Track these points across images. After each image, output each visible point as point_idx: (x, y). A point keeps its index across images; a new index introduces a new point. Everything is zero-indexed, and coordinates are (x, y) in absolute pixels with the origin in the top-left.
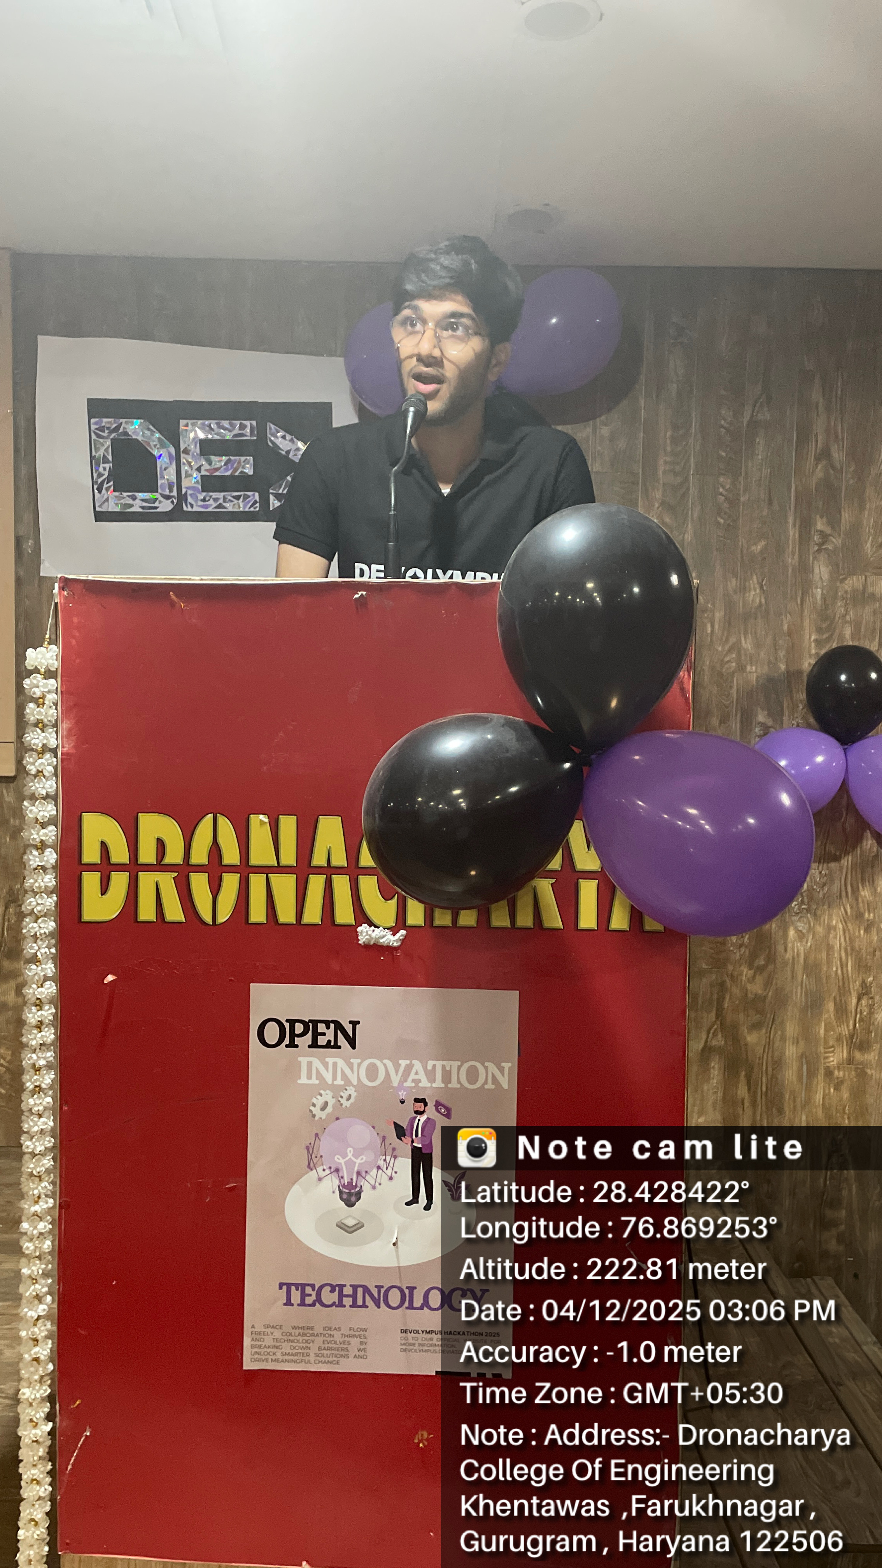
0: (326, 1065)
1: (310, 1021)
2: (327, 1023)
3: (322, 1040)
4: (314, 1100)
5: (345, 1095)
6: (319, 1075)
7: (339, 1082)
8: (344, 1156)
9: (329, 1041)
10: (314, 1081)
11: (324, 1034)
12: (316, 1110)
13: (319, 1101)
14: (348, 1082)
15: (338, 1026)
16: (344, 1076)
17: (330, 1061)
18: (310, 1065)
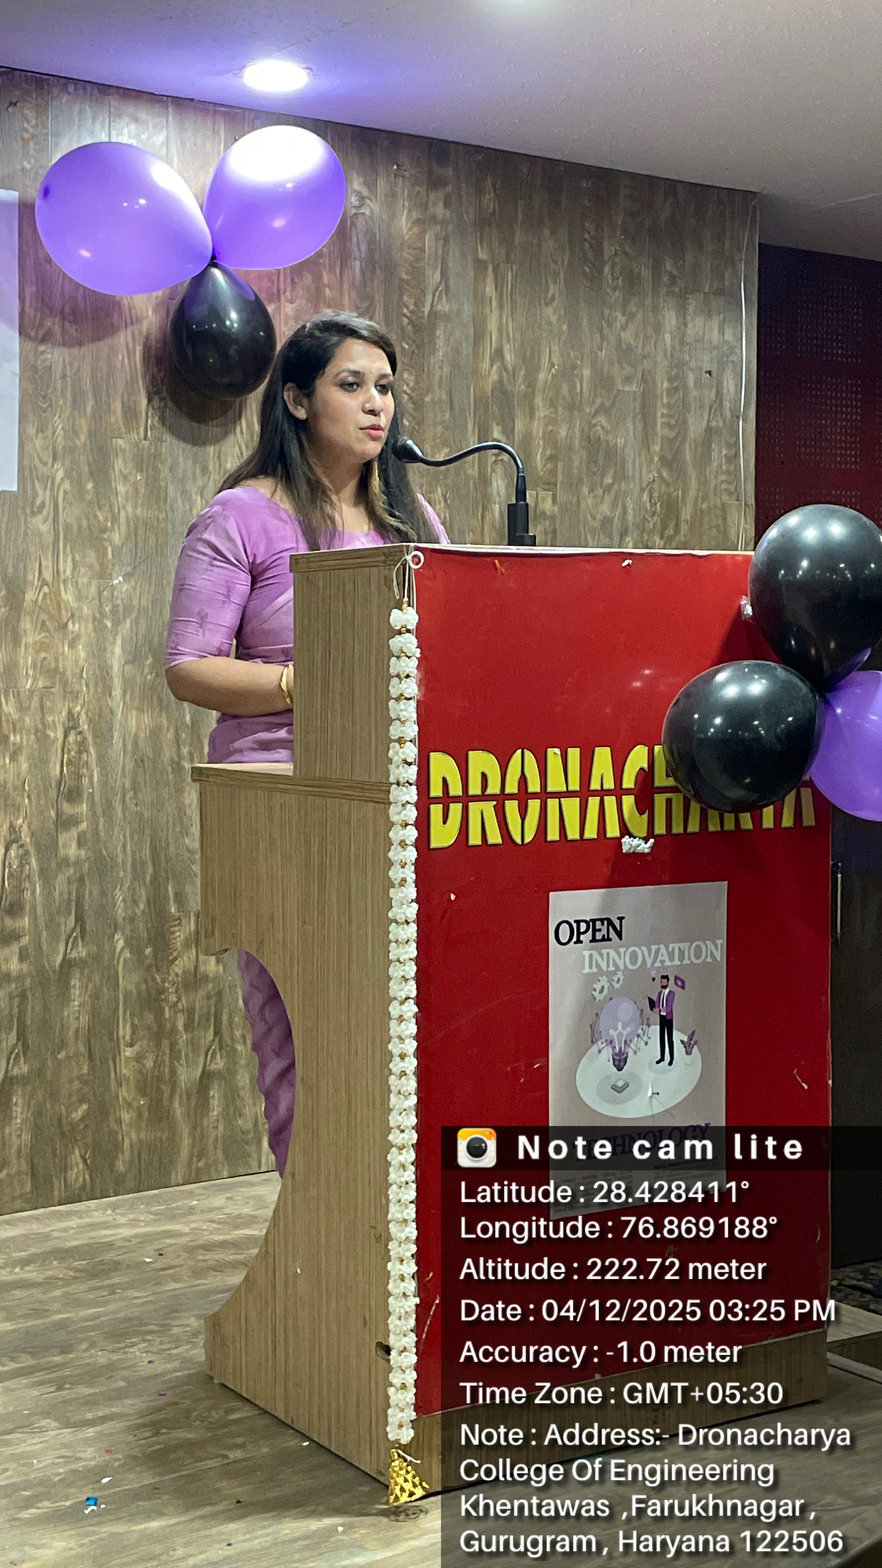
0: (601, 955)
1: (591, 920)
2: (602, 920)
3: (599, 936)
4: (595, 986)
5: (615, 978)
6: (598, 965)
7: (612, 968)
8: (616, 1029)
9: (604, 936)
10: (595, 970)
11: (600, 930)
12: (596, 994)
13: (598, 987)
14: (617, 968)
15: (610, 922)
16: (615, 963)
17: (604, 952)
18: (591, 956)
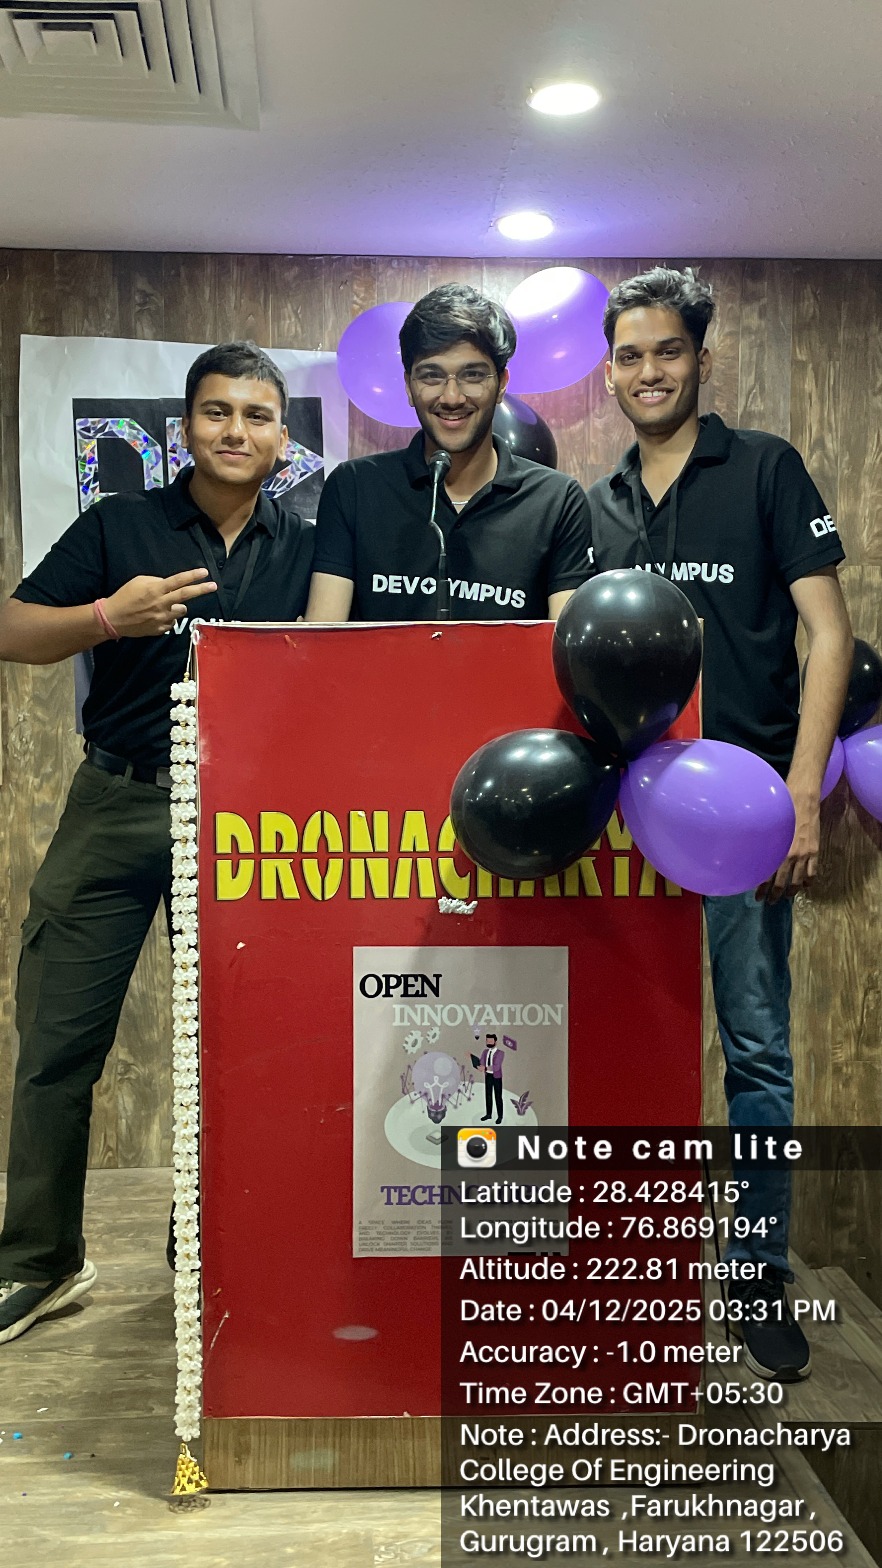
0: (415, 1010)
1: (402, 975)
2: (416, 977)
3: (411, 991)
4: (406, 1039)
5: (431, 1033)
6: (410, 1019)
7: (426, 1023)
8: (431, 1082)
9: (418, 991)
10: (406, 1023)
11: (413, 986)
12: (408, 1047)
13: (410, 1039)
14: (433, 1023)
15: (425, 979)
16: (430, 1018)
17: (419, 1007)
18: (402, 1010)
